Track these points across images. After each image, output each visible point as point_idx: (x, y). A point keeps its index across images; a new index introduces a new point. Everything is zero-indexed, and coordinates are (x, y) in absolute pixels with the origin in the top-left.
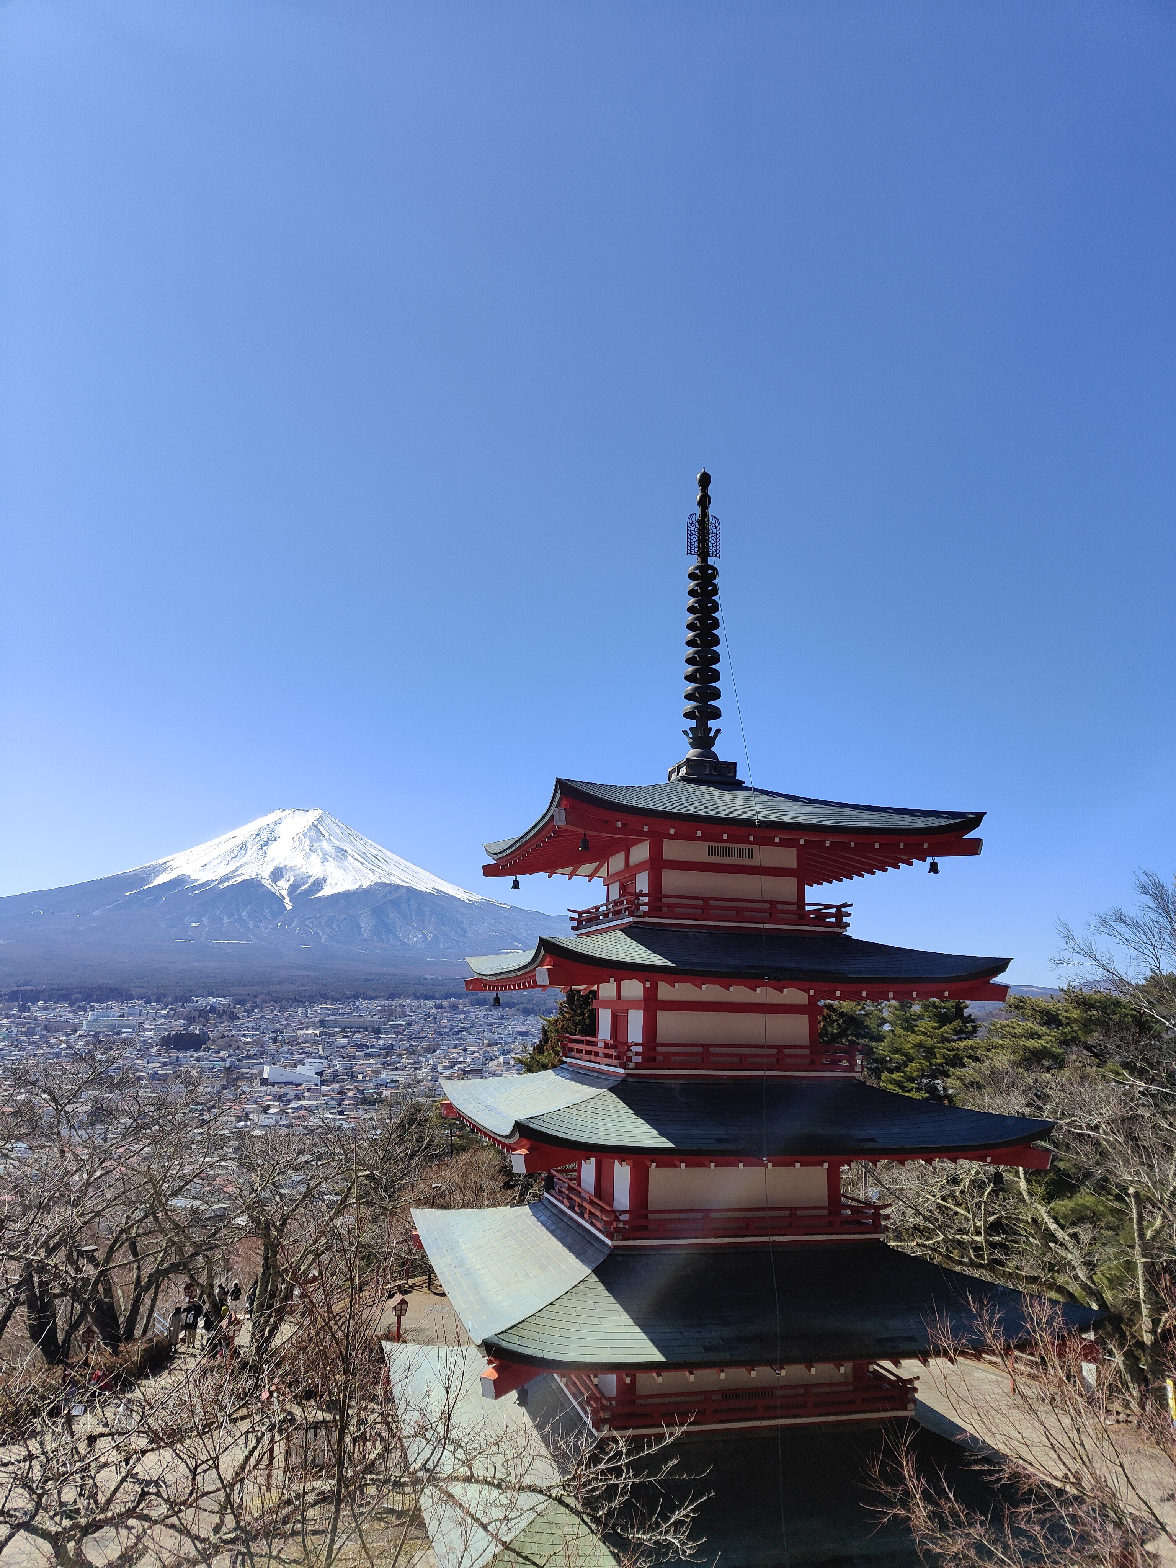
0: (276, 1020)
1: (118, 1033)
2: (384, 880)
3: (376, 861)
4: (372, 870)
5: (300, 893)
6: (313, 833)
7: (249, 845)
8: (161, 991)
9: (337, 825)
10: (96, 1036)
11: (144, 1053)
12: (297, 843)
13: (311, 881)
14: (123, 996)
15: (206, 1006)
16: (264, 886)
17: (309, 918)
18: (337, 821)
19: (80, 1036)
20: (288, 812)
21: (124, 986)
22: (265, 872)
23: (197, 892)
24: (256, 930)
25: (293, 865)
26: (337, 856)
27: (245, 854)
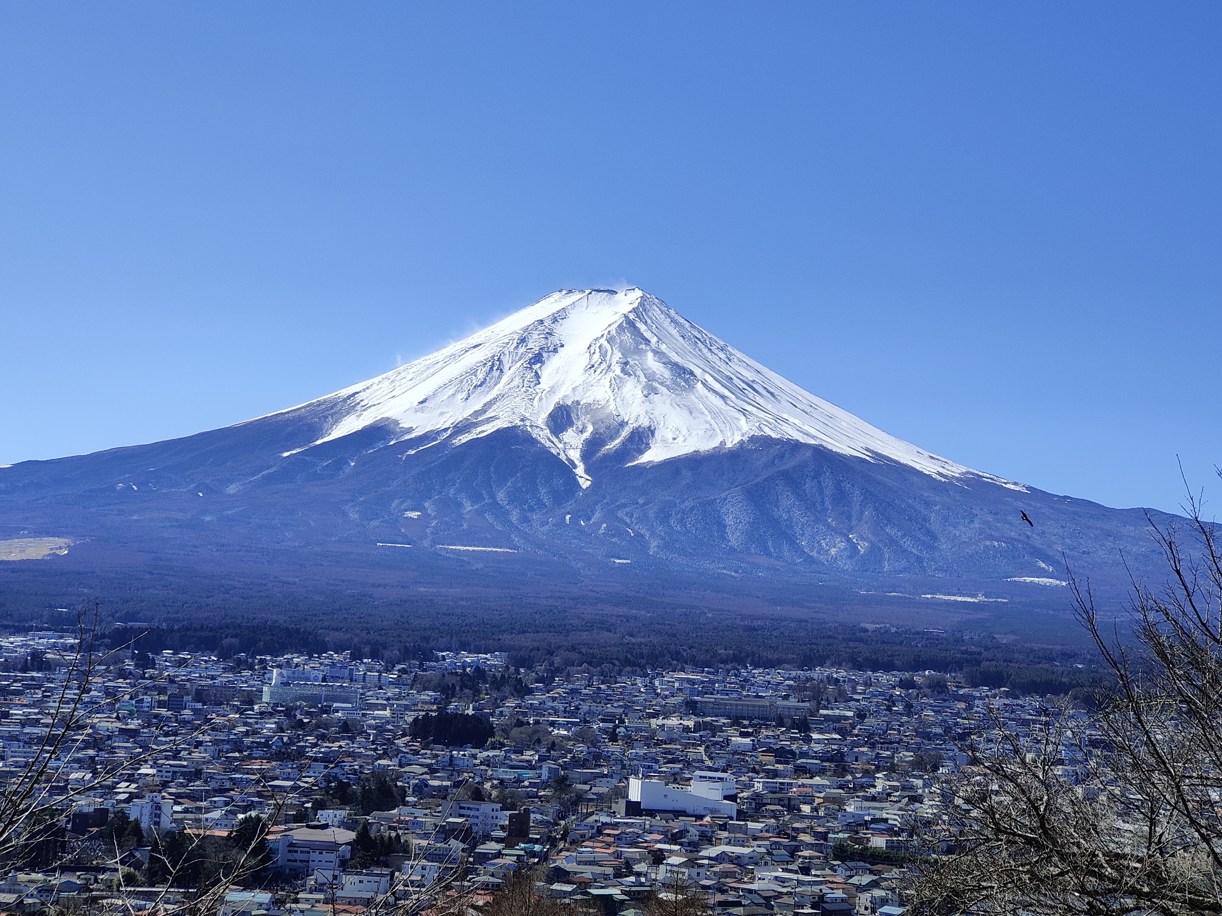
2: (769, 432)
3: (751, 393)
4: (743, 412)
5: (607, 457)
6: (627, 337)
7: (506, 360)
9: (673, 321)
12: (596, 357)
13: (625, 433)
16: (534, 442)
17: (624, 506)
18: (672, 312)
20: (576, 296)
22: (538, 414)
23: (412, 452)
24: (524, 527)
25: (590, 401)
26: (675, 382)
27: (500, 378)
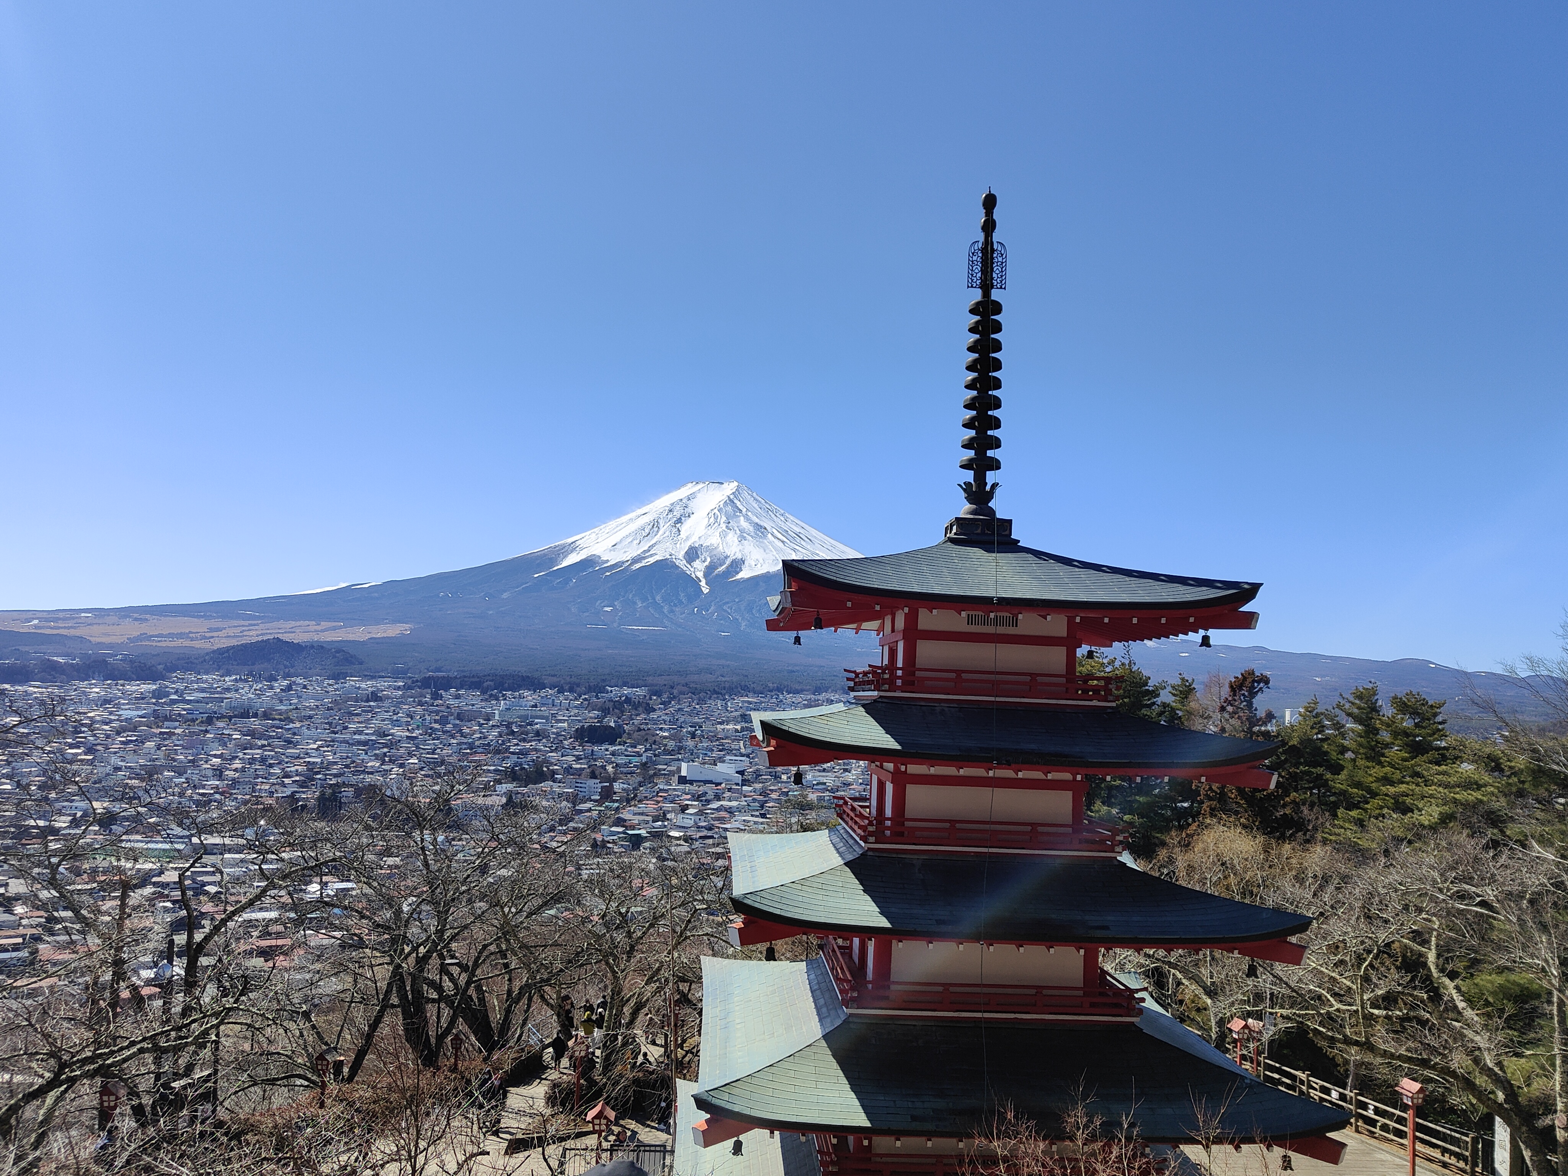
0: (693, 713)
1: (531, 725)
3: (796, 538)
4: (794, 550)
5: (718, 576)
6: (729, 508)
7: (661, 521)
8: (574, 679)
9: (755, 499)
10: (509, 725)
11: (558, 747)
12: (712, 519)
13: (728, 562)
14: (536, 685)
15: (620, 697)
16: (677, 567)
17: (727, 603)
18: (754, 494)
19: (493, 726)
20: (701, 485)
21: (536, 675)
22: (679, 552)
23: (608, 574)
24: (671, 615)
25: (708, 544)
26: (756, 534)
27: (658, 532)
